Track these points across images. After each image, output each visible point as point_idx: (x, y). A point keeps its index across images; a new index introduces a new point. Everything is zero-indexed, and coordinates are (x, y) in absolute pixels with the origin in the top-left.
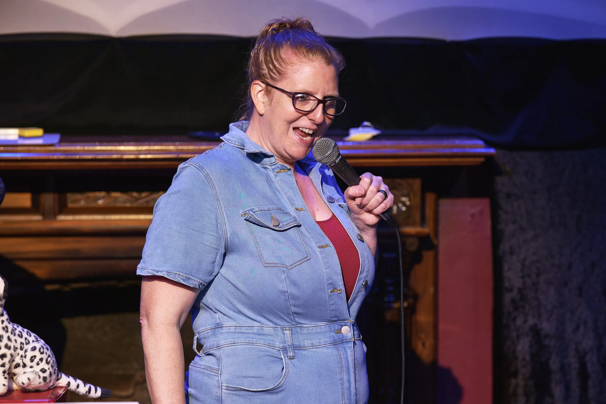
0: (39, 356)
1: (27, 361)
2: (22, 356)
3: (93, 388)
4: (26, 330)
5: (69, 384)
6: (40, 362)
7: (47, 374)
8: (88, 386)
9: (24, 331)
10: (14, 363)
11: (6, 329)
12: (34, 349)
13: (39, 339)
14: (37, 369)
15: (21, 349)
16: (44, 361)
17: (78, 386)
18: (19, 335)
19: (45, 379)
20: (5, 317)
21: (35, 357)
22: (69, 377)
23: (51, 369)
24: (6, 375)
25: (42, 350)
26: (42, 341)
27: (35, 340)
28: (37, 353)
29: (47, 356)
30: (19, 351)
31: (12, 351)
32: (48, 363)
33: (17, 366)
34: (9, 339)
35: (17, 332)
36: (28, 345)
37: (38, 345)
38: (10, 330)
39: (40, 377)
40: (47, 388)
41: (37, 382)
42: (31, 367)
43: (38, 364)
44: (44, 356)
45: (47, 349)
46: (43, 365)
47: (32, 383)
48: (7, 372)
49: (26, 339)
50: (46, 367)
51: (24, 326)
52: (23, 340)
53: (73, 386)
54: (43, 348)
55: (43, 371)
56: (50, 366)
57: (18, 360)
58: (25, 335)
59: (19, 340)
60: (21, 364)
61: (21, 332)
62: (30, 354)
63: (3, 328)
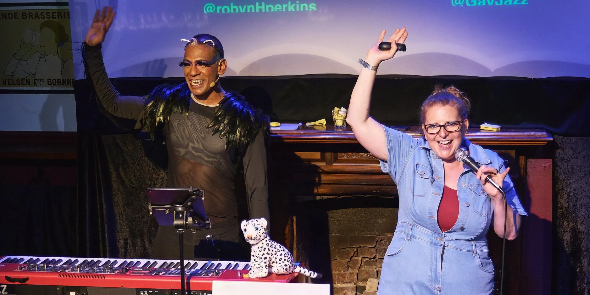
0: (284, 258)
1: (278, 260)
2: (275, 258)
3: (313, 273)
4: (279, 244)
5: (300, 271)
6: (284, 261)
7: (288, 267)
8: (310, 272)
9: (277, 245)
10: (271, 262)
11: (268, 245)
12: (281, 255)
13: (285, 249)
14: (283, 264)
15: (275, 254)
16: (286, 261)
17: (305, 272)
18: (274, 247)
19: (286, 269)
20: (268, 238)
21: (282, 259)
22: (300, 267)
23: (290, 265)
24: (267, 267)
25: (285, 256)
26: (287, 250)
27: (283, 250)
28: (282, 256)
29: (288, 258)
30: (274, 255)
31: (270, 255)
32: (288, 261)
33: (273, 262)
34: (269, 250)
35: (273, 246)
36: (279, 252)
37: (283, 253)
38: (270, 245)
39: (284, 269)
40: (288, 273)
41: (282, 271)
42: (280, 263)
43: (283, 262)
44: (287, 258)
45: (288, 254)
46: (286, 263)
47: (280, 272)
48: (268, 266)
49: (278, 249)
50: (287, 263)
51: (278, 242)
52: (276, 250)
53: (302, 272)
54: (286, 254)
55: (286, 265)
56: (289, 263)
57: (273, 260)
58: (278, 247)
59: (274, 250)
60: (275, 262)
61: (275, 246)
62: (279, 257)
63: (266, 244)
